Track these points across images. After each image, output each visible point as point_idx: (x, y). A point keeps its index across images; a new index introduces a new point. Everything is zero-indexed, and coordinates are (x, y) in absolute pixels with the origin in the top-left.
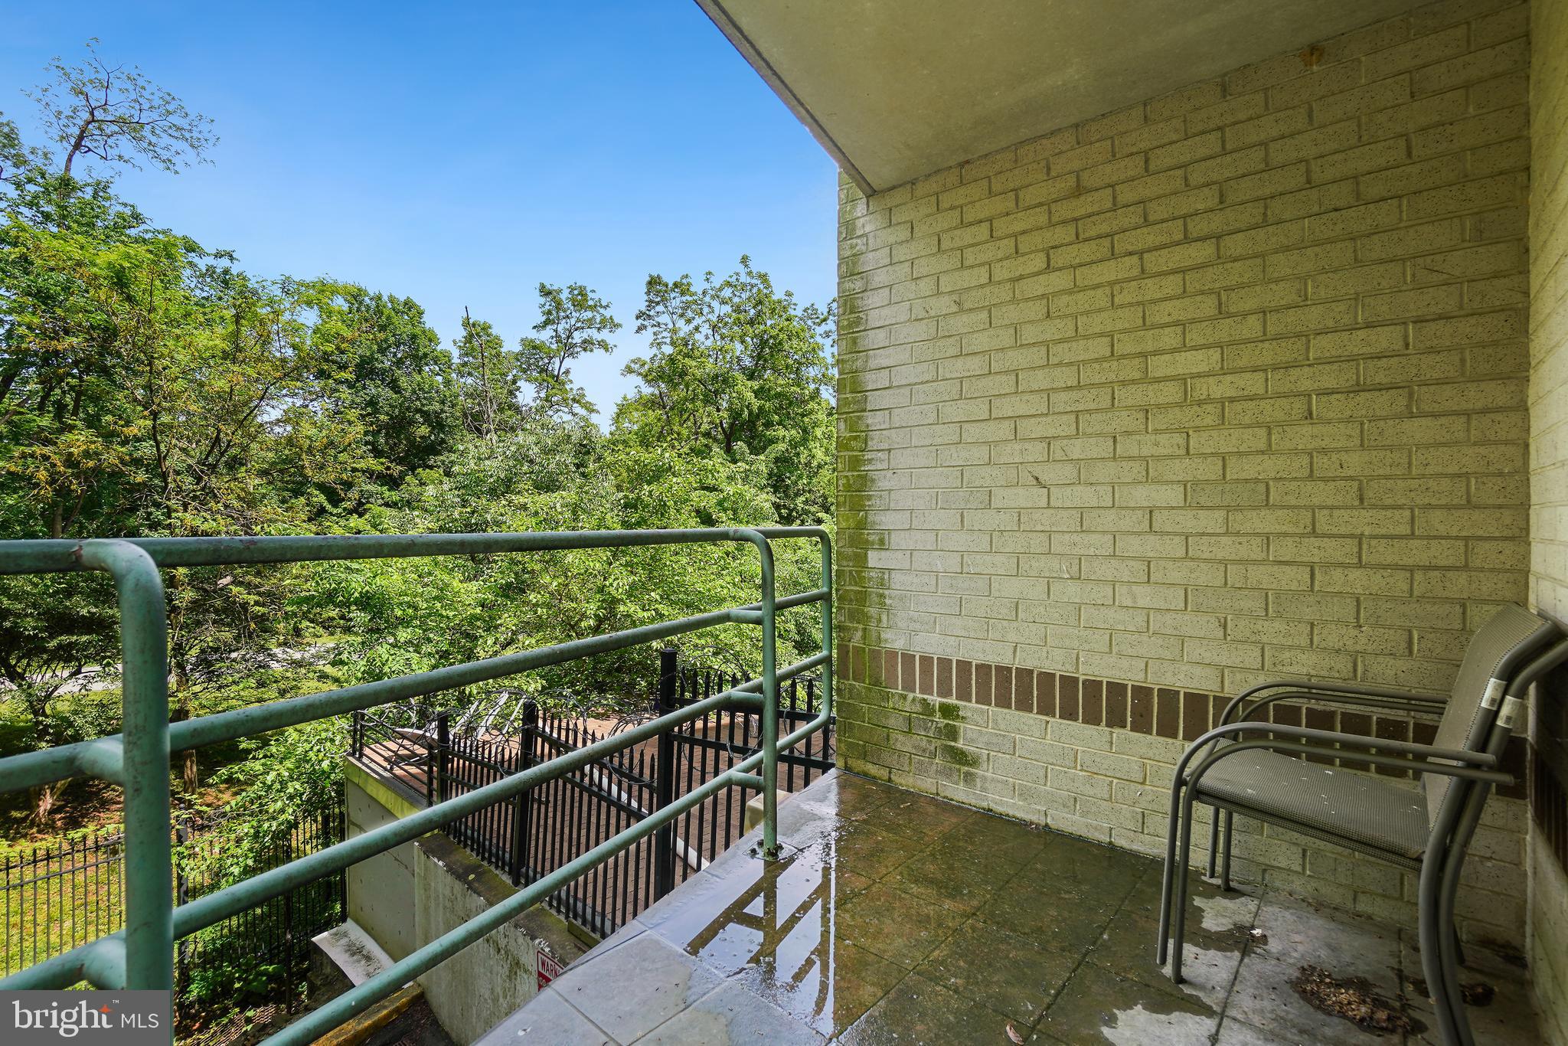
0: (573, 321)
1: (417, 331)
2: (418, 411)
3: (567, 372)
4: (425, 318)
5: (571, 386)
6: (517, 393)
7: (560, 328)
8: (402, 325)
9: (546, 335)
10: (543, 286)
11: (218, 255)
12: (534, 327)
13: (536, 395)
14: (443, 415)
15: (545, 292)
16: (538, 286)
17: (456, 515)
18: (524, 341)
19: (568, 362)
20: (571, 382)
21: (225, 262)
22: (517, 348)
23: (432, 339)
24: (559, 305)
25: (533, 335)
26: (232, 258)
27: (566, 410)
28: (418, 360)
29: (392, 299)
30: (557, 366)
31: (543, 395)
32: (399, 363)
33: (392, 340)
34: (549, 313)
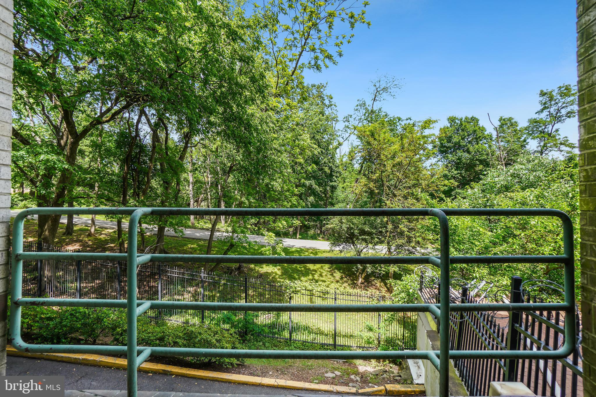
0: (560, 105)
1: (477, 128)
2: (477, 160)
3: (557, 130)
4: (480, 122)
5: (559, 137)
6: (526, 146)
7: (552, 110)
8: (470, 128)
9: (544, 115)
10: (542, 91)
11: (407, 120)
12: (536, 113)
13: (538, 145)
14: (488, 160)
15: (543, 94)
16: (539, 92)
17: (480, 202)
18: (530, 121)
19: (556, 126)
20: (559, 135)
21: (409, 121)
22: (526, 124)
23: (483, 129)
24: (551, 98)
25: (536, 116)
26: (411, 119)
27: (556, 149)
28: (477, 140)
29: (466, 118)
30: (550, 129)
31: (542, 144)
32: (470, 142)
33: (466, 134)
34: (545, 103)
